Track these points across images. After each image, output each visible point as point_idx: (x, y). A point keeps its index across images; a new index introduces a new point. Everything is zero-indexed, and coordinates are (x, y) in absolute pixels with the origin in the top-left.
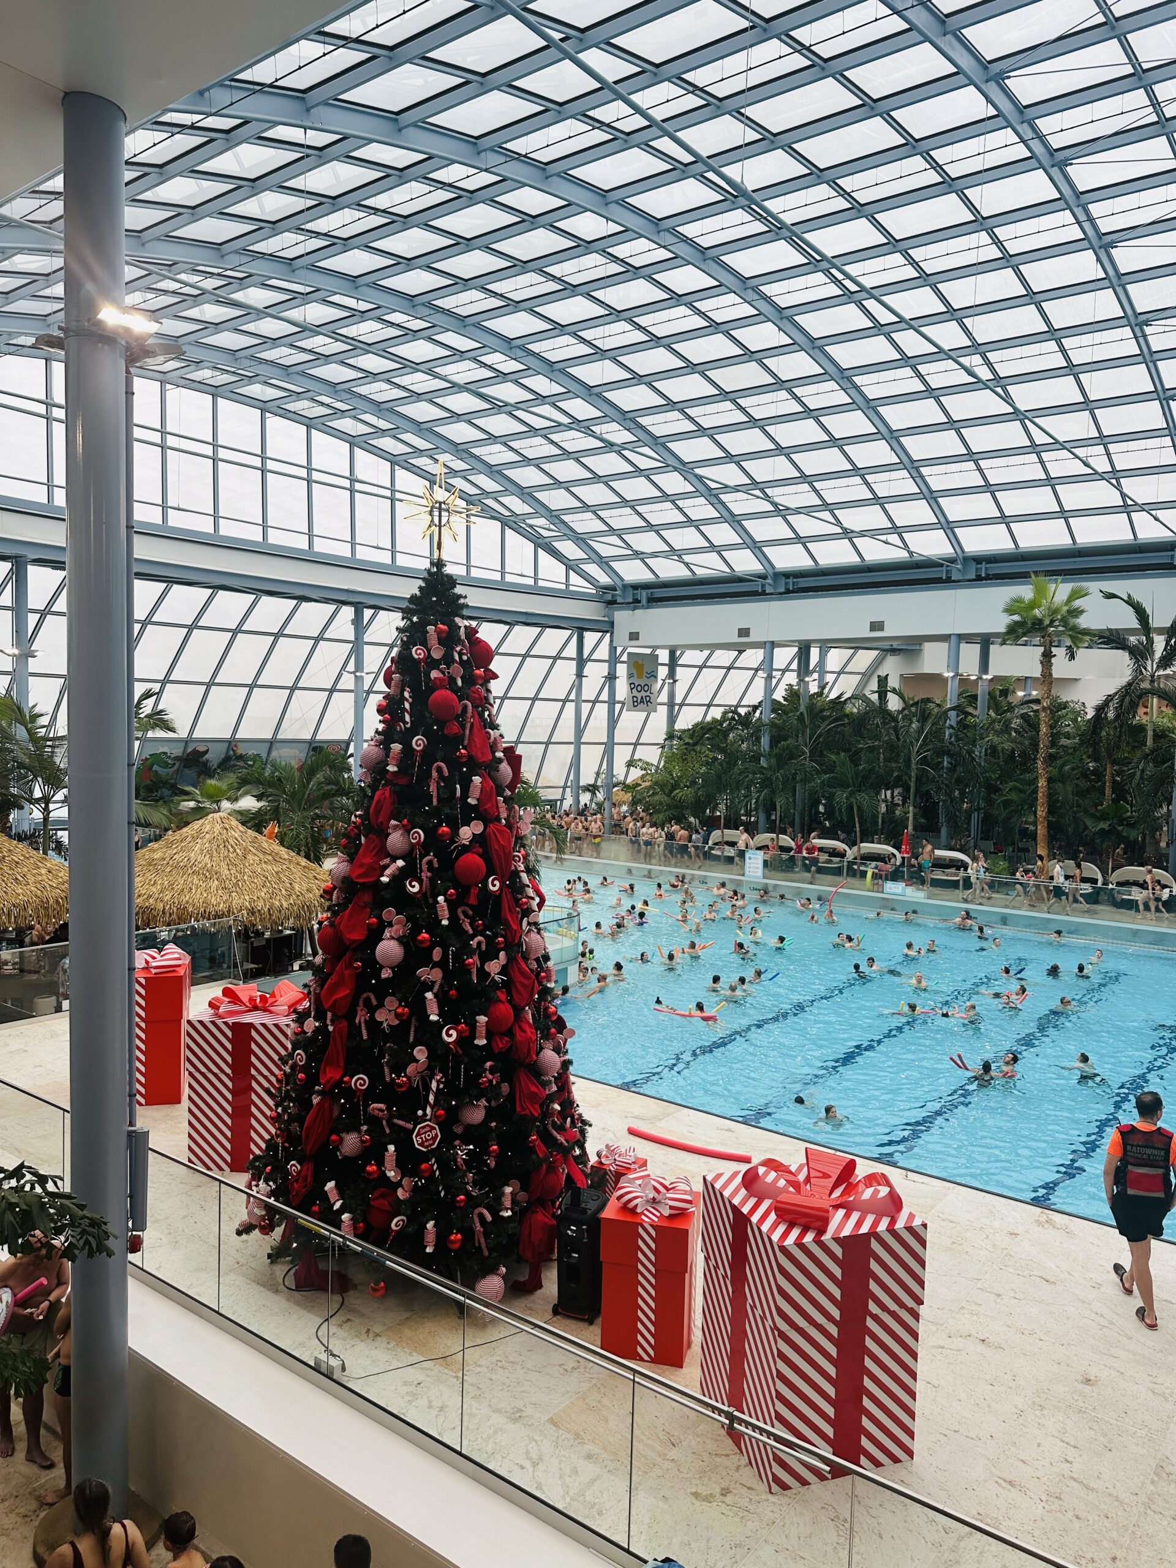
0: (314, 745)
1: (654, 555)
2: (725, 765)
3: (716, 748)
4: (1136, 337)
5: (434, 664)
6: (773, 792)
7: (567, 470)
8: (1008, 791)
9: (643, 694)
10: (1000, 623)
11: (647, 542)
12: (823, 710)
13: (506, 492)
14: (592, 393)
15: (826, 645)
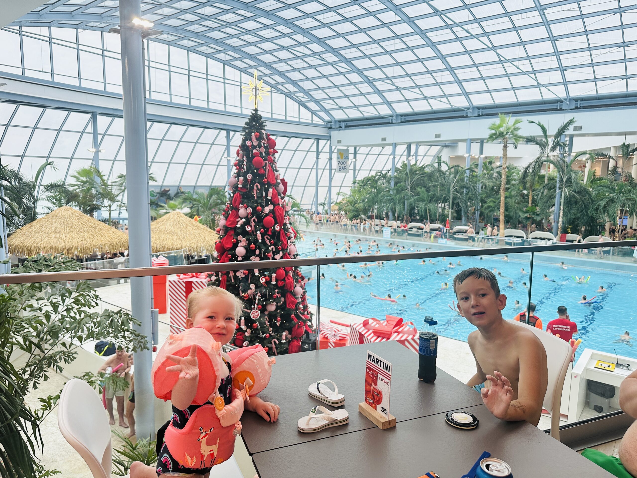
0: (212, 188)
1: (347, 108)
2: (376, 194)
3: (372, 187)
4: (541, 15)
5: (254, 147)
6: (395, 204)
7: (311, 73)
8: (490, 202)
9: (343, 165)
10: (486, 134)
11: (344, 102)
12: (416, 171)
13: (287, 82)
14: (320, 41)
15: (418, 144)
